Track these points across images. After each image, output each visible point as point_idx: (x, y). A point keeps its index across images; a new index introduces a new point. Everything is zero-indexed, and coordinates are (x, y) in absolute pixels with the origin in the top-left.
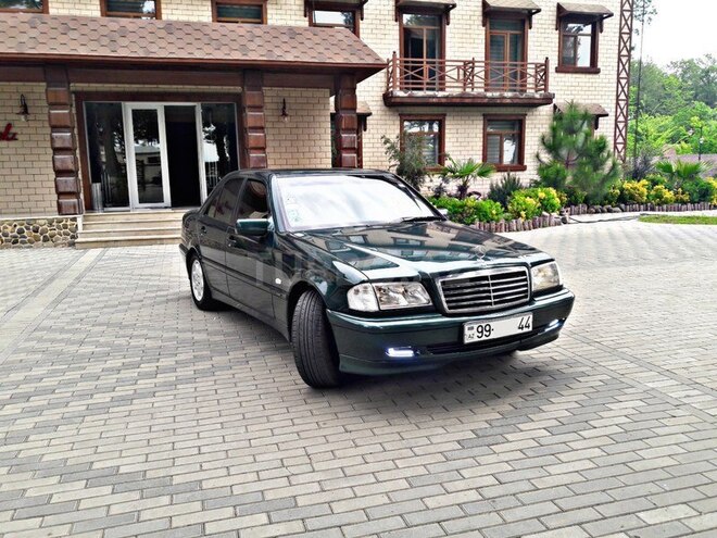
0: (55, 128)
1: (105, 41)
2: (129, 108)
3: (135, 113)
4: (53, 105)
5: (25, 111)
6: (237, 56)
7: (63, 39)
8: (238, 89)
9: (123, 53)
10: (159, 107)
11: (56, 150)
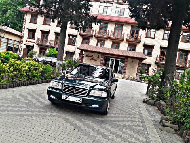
0: (101, 60)
1: (109, 51)
2: (111, 59)
3: (112, 59)
4: (102, 58)
5: (98, 58)
6: (125, 55)
7: (105, 50)
8: (125, 58)
9: (111, 53)
10: (115, 59)
11: (101, 63)
